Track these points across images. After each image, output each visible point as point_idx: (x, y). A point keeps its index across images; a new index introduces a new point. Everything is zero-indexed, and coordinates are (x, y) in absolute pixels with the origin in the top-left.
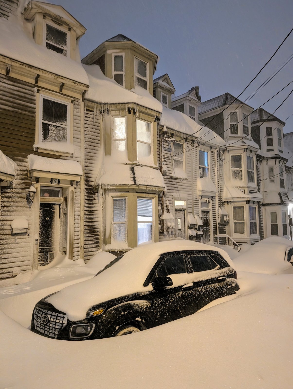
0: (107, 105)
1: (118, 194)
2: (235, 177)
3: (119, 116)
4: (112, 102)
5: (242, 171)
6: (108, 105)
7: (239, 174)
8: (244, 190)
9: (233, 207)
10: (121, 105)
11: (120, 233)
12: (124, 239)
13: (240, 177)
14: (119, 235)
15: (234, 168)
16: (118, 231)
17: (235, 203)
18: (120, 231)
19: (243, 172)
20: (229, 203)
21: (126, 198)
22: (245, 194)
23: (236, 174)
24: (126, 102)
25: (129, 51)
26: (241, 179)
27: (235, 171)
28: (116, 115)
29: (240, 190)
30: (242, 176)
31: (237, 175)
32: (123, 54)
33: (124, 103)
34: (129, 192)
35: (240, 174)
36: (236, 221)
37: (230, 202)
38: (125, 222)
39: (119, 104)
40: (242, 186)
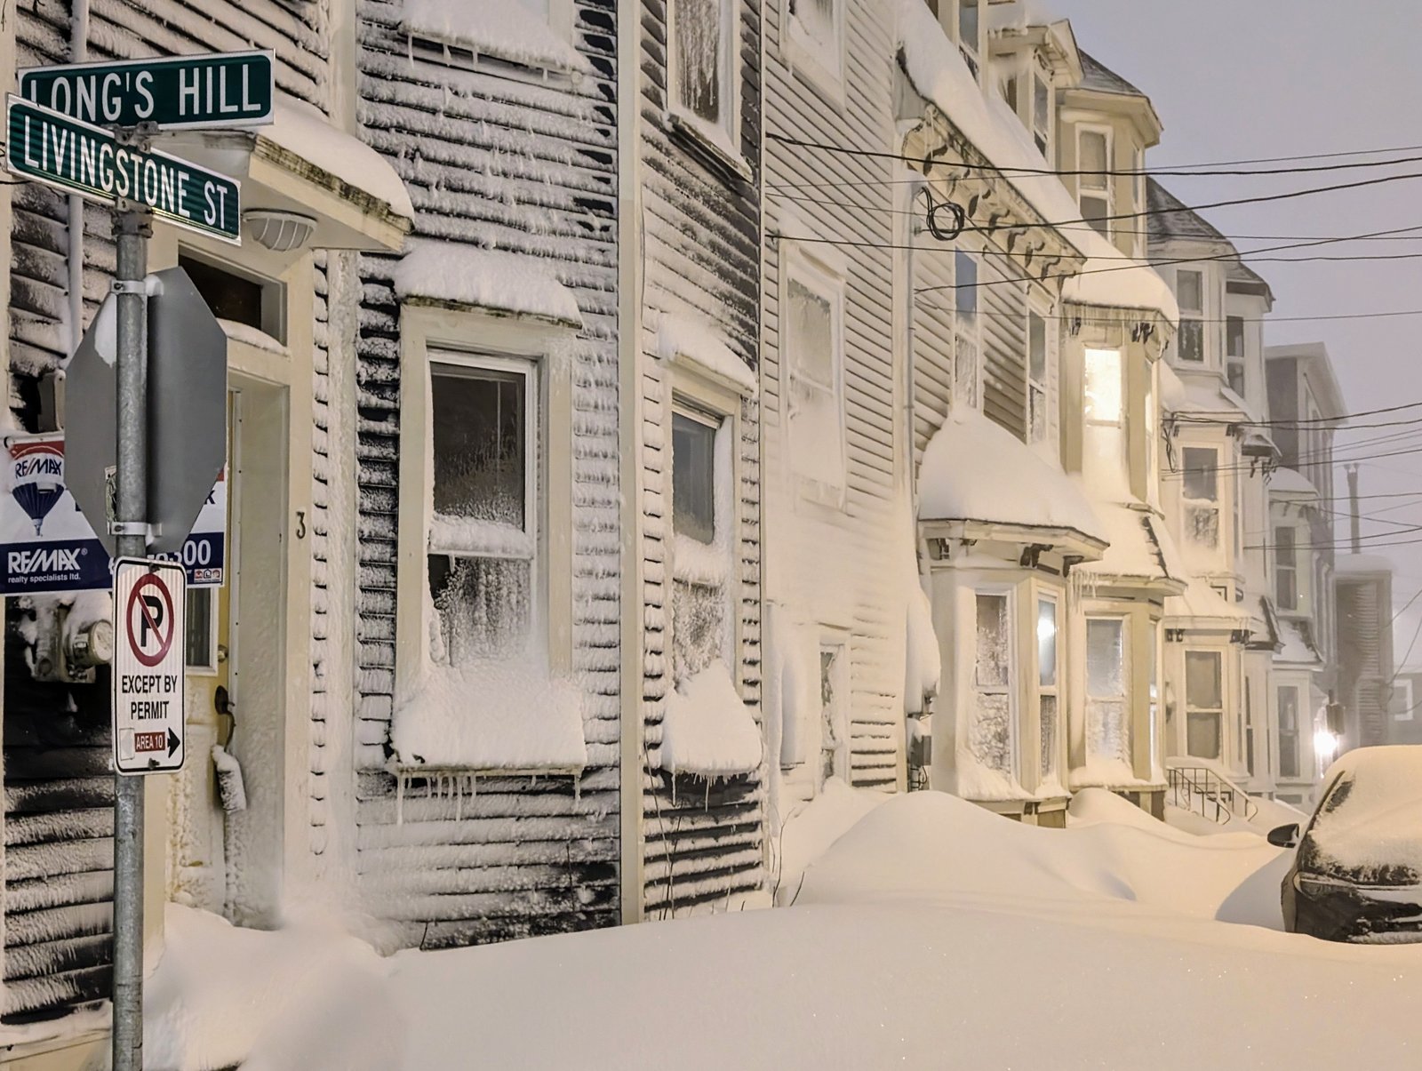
0: (1082, 307)
1: (1104, 604)
2: (1195, 533)
3: (1104, 343)
4: (1097, 302)
5: (1217, 510)
6: (1087, 308)
7: (1207, 520)
8: (1225, 588)
9: (1187, 652)
10: (1122, 311)
11: (1106, 732)
12: (1119, 754)
13: (1211, 533)
14: (1105, 739)
15: (1191, 498)
16: (1099, 728)
17: (1195, 638)
18: (1105, 725)
19: (1221, 514)
20: (1175, 637)
21: (1125, 619)
22: (1226, 599)
23: (1198, 522)
24: (1137, 305)
25: (1125, 123)
26: (1215, 541)
27: (1194, 510)
28: (1095, 341)
29: (1213, 587)
30: (1216, 531)
31: (1201, 525)
32: (1107, 130)
33: (1133, 309)
34: (1133, 598)
35: (1211, 525)
36: (1194, 709)
37: (1181, 632)
38: (1121, 699)
39: (1117, 308)
40: (1217, 573)
